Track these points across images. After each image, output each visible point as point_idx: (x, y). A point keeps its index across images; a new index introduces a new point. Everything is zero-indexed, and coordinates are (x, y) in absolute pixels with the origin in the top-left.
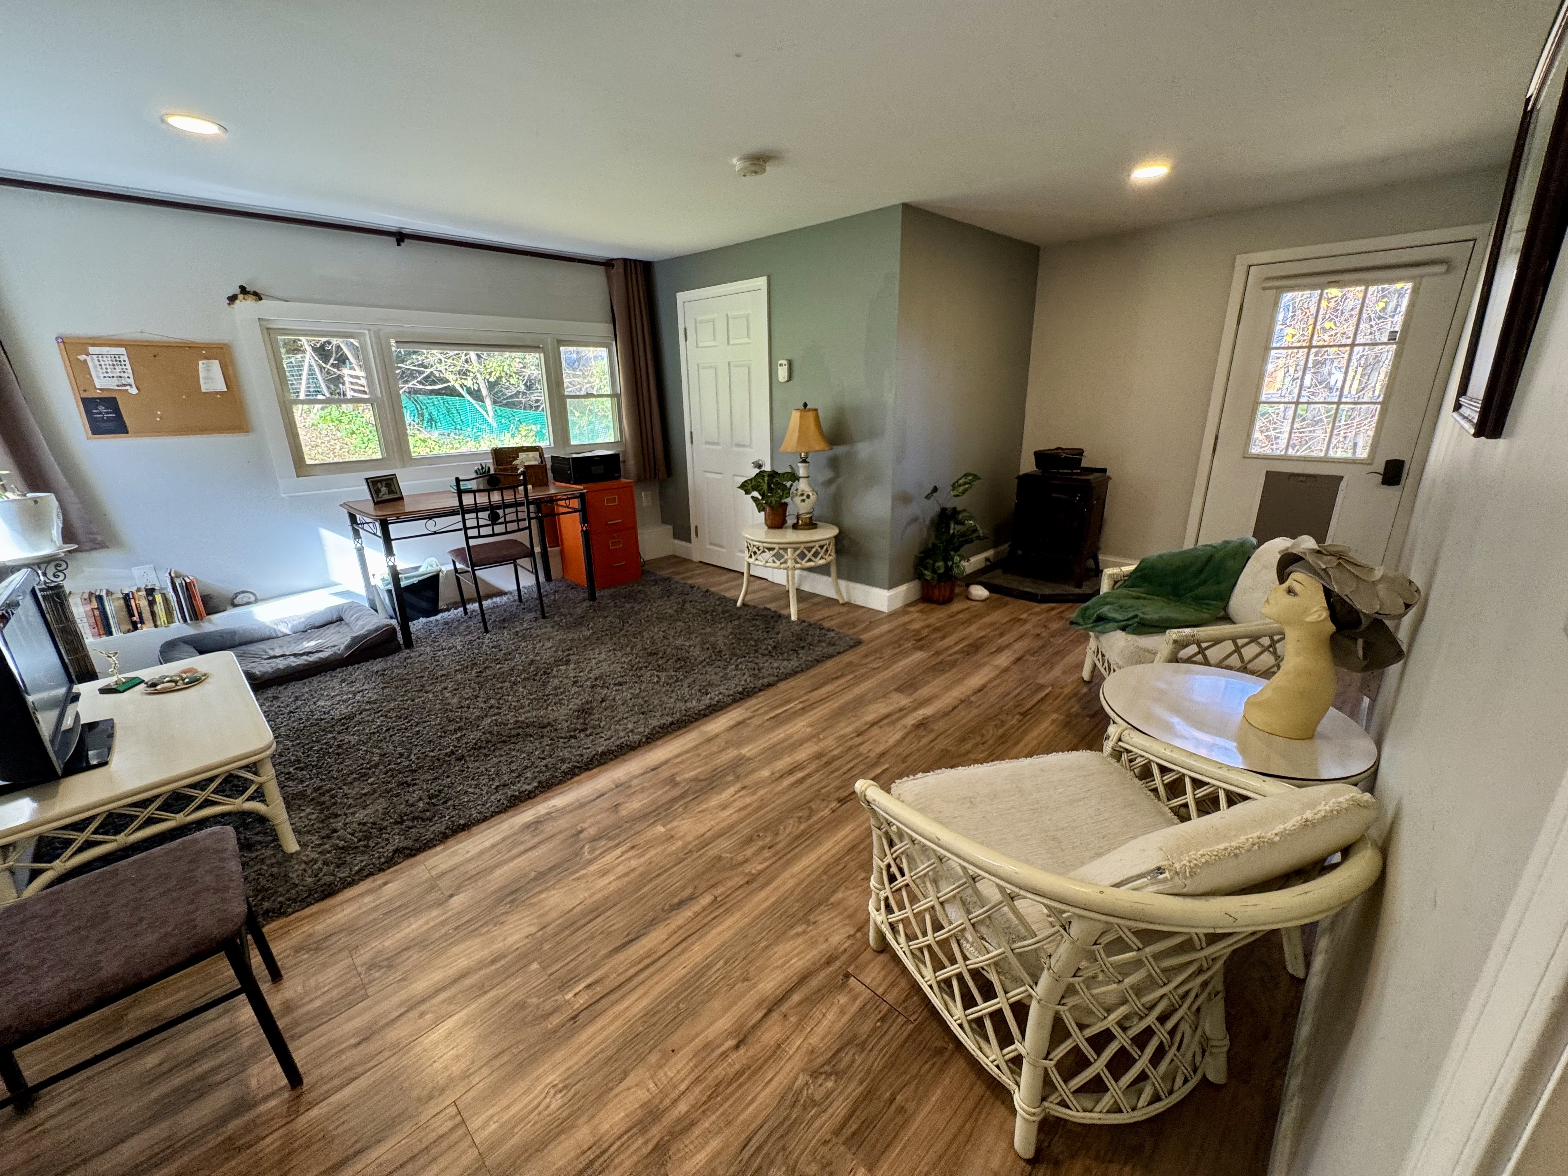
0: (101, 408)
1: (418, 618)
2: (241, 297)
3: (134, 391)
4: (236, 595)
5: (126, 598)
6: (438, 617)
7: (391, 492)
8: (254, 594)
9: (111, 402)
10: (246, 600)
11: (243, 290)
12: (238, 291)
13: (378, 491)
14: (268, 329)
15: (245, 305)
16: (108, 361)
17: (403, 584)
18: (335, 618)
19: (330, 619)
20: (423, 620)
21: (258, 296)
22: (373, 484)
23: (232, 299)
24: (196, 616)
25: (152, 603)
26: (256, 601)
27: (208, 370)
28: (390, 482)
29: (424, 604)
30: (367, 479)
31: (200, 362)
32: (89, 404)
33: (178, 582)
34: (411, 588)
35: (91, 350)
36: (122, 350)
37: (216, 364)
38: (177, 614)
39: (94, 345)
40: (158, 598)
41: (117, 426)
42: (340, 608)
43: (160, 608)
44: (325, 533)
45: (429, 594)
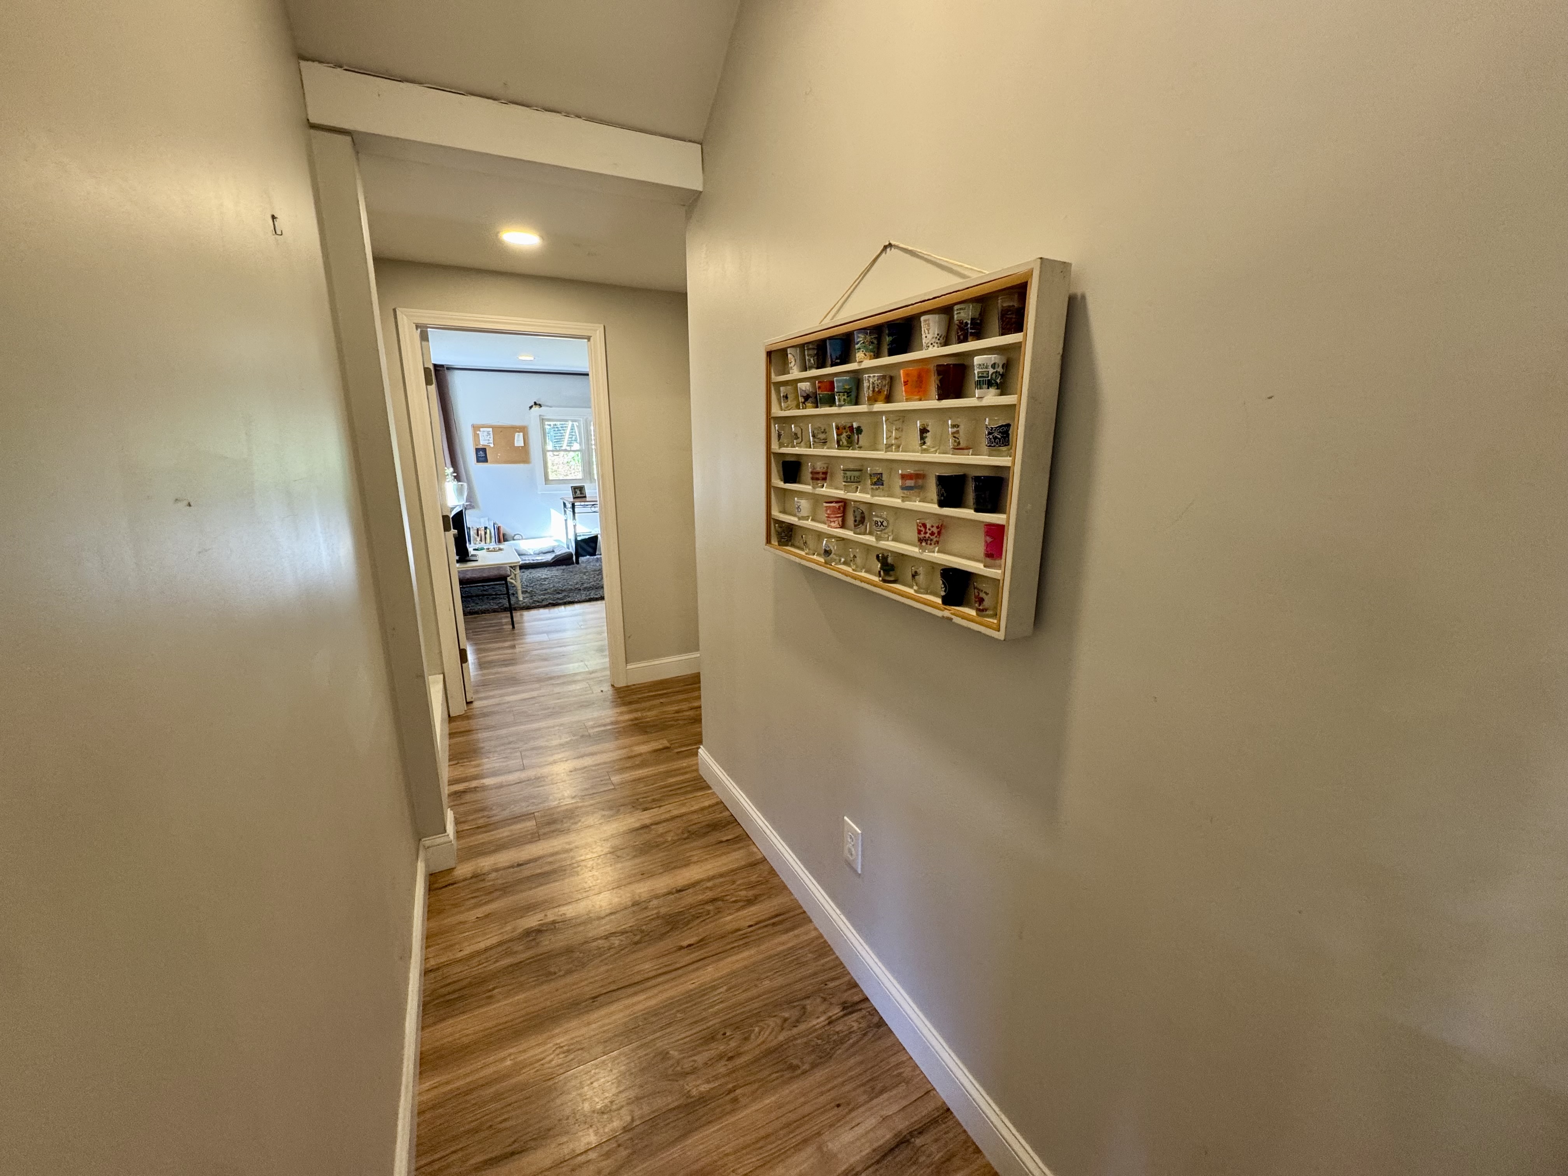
0: (481, 452)
1: (586, 556)
2: (534, 406)
3: (492, 445)
4: (515, 535)
5: (478, 530)
6: (595, 557)
7: (581, 494)
8: (522, 536)
9: (484, 450)
10: (518, 538)
11: (535, 404)
12: (533, 404)
13: (575, 493)
14: (543, 419)
15: (536, 409)
16: (485, 434)
17: (579, 539)
18: (551, 550)
19: (549, 550)
20: (588, 557)
21: (540, 406)
22: (575, 489)
23: (531, 407)
24: (500, 542)
25: (486, 533)
26: (522, 539)
27: (519, 435)
28: (581, 489)
29: (590, 550)
30: (572, 487)
31: (517, 434)
32: (477, 450)
33: (495, 526)
34: (584, 541)
35: (481, 429)
36: (491, 429)
37: (521, 434)
38: (493, 539)
39: (482, 427)
40: (488, 531)
41: (485, 460)
42: (554, 547)
43: (488, 536)
44: (553, 511)
45: (593, 545)
